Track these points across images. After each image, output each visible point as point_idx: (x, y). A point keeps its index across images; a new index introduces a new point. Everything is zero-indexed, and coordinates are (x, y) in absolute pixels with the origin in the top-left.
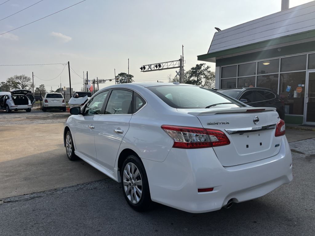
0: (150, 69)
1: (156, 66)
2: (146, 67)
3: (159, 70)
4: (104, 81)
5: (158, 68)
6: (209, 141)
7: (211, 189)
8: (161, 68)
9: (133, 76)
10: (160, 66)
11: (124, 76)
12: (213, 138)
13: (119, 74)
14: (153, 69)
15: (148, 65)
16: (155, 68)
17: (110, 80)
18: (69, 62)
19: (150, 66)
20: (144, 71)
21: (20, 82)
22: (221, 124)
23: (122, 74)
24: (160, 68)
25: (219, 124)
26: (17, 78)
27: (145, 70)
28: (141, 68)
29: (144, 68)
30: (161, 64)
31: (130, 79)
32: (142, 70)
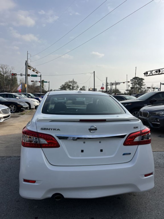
0: (151, 74)
1: (157, 72)
2: (148, 72)
3: (159, 74)
4: (119, 83)
5: (158, 73)
6: (39, 143)
7: (34, 182)
8: (161, 73)
9: (144, 79)
10: (159, 71)
11: (137, 79)
12: (43, 141)
13: (133, 78)
14: (154, 74)
15: (150, 71)
16: (156, 73)
17: (124, 83)
18: (94, 72)
19: (151, 71)
20: (146, 76)
21: (71, 85)
22: (53, 130)
23: (135, 78)
24: (159, 73)
25: (51, 129)
26: (70, 82)
27: (148, 75)
28: (145, 74)
29: (147, 73)
30: (161, 70)
31: (142, 81)
32: (145, 75)
